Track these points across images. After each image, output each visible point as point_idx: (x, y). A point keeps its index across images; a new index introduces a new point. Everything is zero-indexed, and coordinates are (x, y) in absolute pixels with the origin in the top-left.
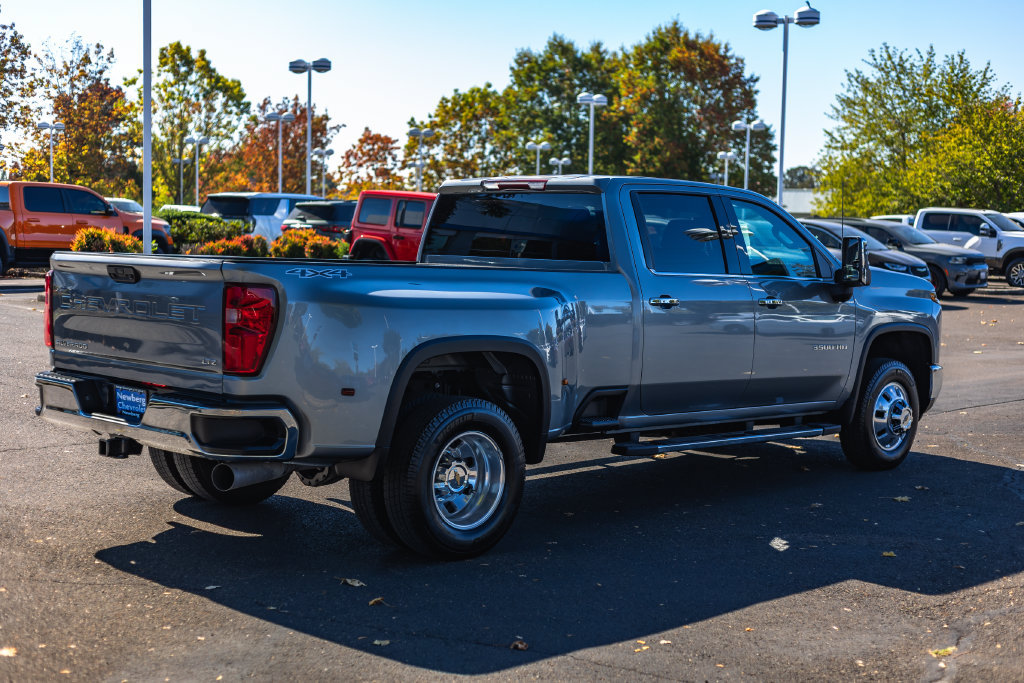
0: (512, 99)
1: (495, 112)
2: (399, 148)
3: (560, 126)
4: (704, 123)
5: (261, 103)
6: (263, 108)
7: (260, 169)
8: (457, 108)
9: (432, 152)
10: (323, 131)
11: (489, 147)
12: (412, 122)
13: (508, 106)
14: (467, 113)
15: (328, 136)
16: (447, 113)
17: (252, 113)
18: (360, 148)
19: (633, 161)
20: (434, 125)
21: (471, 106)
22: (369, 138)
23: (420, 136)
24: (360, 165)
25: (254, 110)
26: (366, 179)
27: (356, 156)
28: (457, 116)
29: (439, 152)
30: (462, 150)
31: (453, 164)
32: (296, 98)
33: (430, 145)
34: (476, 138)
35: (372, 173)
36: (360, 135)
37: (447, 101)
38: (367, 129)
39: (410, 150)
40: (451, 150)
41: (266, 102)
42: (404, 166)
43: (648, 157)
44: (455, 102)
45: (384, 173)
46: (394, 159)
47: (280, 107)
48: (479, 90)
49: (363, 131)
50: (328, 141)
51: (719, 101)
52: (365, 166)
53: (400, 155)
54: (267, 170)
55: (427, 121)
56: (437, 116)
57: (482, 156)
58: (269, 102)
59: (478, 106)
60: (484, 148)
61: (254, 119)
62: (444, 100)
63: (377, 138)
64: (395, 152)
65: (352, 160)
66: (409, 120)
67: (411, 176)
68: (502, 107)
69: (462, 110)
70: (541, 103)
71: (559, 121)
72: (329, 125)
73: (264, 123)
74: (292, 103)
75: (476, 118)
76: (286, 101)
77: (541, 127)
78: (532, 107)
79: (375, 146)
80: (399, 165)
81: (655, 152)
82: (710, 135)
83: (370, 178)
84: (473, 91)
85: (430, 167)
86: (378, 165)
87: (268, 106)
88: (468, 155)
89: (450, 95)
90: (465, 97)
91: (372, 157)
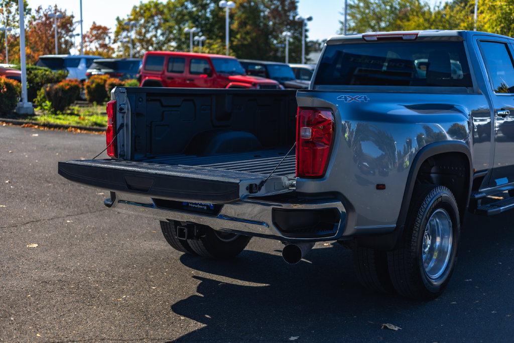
0: (171, 6)
1: (162, 13)
2: (111, 32)
3: (197, 20)
4: (271, 18)
5: (37, 9)
6: (38, 11)
7: (37, 44)
8: (142, 11)
9: (129, 34)
10: (71, 24)
11: (159, 32)
12: (118, 19)
13: (170, 10)
14: (147, 14)
15: (74, 26)
16: (137, 13)
17: (32, 14)
18: (91, 33)
19: (235, 38)
20: (130, 20)
21: (149, 9)
22: (95, 27)
23: (123, 27)
24: (91, 42)
25: (33, 13)
26: (94, 50)
27: (88, 37)
28: (142, 15)
29: (133, 35)
30: (145, 33)
31: (141, 41)
32: (56, 6)
33: (128, 31)
34: (153, 27)
35: (98, 46)
36: (91, 26)
37: (137, 7)
38: (94, 23)
39: (117, 33)
40: (139, 33)
41: (40, 8)
42: (115, 42)
43: (244, 36)
44: (141, 8)
45: (104, 46)
46: (110, 38)
47: (47, 11)
48: (153, 2)
49: (92, 24)
50: (74, 29)
51: (278, 7)
52: (94, 42)
53: (112, 36)
54: (41, 45)
55: (126, 18)
56: (132, 15)
57: (155, 36)
58: (41, 8)
59: (153, 10)
60: (156, 32)
61: (34, 17)
62: (135, 7)
63: (99, 28)
64: (110, 35)
65: (87, 39)
66: (116, 17)
67: (119, 47)
68: (166, 11)
69: (145, 12)
70: (186, 8)
71: (197, 17)
72: (74, 20)
73: (39, 19)
74: (54, 9)
75: (152, 16)
76: (50, 8)
77: (187, 21)
78: (182, 10)
79: (100, 32)
80: (112, 41)
81: (247, 33)
82: (274, 24)
83: (97, 48)
84: (150, 2)
85: (128, 42)
86: (101, 42)
87: (41, 10)
88: (148, 36)
89: (138, 5)
90: (146, 6)
91: (98, 37)
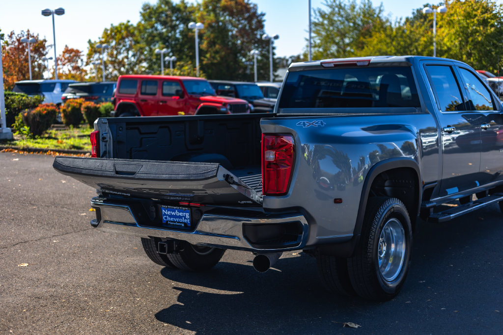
0: (141, 28)
1: (132, 35)
2: (83, 55)
3: (167, 41)
4: (239, 37)
5: (10, 34)
6: (11, 37)
7: (11, 69)
8: (113, 34)
9: (101, 57)
10: (44, 48)
11: (131, 53)
12: (90, 42)
13: (140, 31)
14: (118, 36)
15: (47, 50)
16: (108, 36)
17: (5, 39)
18: (63, 56)
19: (205, 57)
20: (102, 43)
21: (120, 32)
22: (67, 51)
23: (94, 49)
24: (64, 65)
25: (6, 38)
26: (67, 72)
27: (61, 60)
28: (113, 38)
29: (105, 57)
30: (117, 55)
31: (113, 63)
32: (28, 31)
33: (100, 53)
34: (124, 48)
35: (71, 69)
36: (63, 49)
37: (108, 30)
38: (66, 46)
39: (90, 56)
40: (111, 55)
41: (12, 33)
42: (87, 64)
43: (213, 55)
44: (112, 31)
45: (77, 68)
46: (82, 60)
47: (20, 36)
48: (123, 24)
49: (64, 47)
50: (47, 53)
51: (245, 26)
52: (66, 65)
53: (85, 59)
54: (15, 69)
55: (98, 41)
56: (103, 38)
57: (127, 57)
58: (14, 34)
59: (124, 33)
60: (128, 53)
61: (7, 43)
62: (106, 30)
63: (72, 51)
64: (82, 57)
65: (59, 62)
66: (88, 40)
67: (91, 69)
68: (136, 32)
69: (116, 34)
70: (156, 29)
71: (167, 38)
72: (47, 44)
73: (12, 44)
74: (26, 33)
75: (123, 38)
76: (23, 33)
77: (157, 42)
78: (152, 32)
79: (72, 55)
80: (85, 64)
81: (217, 52)
82: (242, 43)
83: (70, 71)
84: (121, 25)
85: (101, 64)
86: (73, 64)
87: (13, 35)
88: (120, 57)
89: (109, 27)
90: (116, 28)
91: (70, 60)
